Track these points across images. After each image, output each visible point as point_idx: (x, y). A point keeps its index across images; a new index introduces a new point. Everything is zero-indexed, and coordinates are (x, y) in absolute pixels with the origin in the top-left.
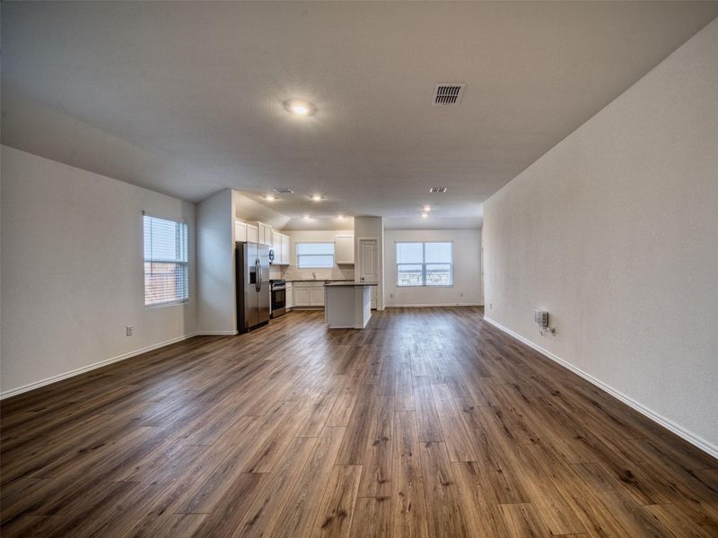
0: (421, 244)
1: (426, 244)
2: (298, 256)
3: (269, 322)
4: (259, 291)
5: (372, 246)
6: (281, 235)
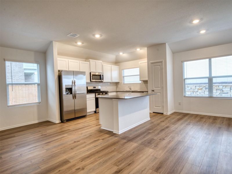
0: (208, 60)
1: (212, 59)
2: (124, 77)
3: (86, 116)
4: (75, 99)
5: (159, 66)
6: (110, 65)
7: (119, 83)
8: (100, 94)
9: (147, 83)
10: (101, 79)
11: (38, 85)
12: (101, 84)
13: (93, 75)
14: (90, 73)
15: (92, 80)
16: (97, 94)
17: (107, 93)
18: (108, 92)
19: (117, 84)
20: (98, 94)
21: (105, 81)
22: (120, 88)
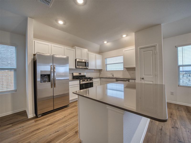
2: (106, 65)
3: (68, 106)
4: (55, 87)
5: (151, 51)
6: (95, 54)
7: (102, 70)
8: (84, 81)
9: (135, 70)
10: (86, 66)
11: (15, 70)
12: (86, 71)
13: (78, 62)
14: (76, 60)
15: (77, 67)
16: (81, 81)
17: (92, 80)
18: (93, 78)
19: (100, 71)
20: (83, 81)
21: (90, 67)
22: (103, 75)
